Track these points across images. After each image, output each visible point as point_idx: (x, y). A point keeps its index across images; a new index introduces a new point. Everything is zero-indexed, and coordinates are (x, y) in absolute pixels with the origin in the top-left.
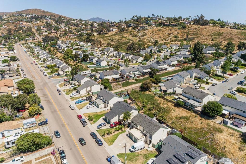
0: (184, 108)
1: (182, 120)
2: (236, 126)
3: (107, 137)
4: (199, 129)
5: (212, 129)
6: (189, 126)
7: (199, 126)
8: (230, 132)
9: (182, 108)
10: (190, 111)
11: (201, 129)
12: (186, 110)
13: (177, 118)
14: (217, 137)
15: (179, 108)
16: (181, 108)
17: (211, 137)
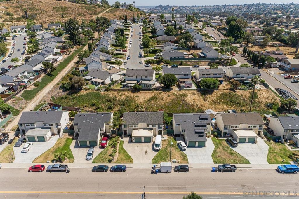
0: (144, 91)
1: (153, 102)
2: (188, 87)
3: (118, 158)
4: (171, 102)
5: (179, 97)
6: (163, 103)
7: (169, 99)
8: (190, 93)
9: (142, 91)
10: (151, 91)
11: (173, 101)
12: (147, 91)
13: (146, 102)
14: (187, 101)
15: (139, 92)
16: (140, 92)
17: (184, 102)
